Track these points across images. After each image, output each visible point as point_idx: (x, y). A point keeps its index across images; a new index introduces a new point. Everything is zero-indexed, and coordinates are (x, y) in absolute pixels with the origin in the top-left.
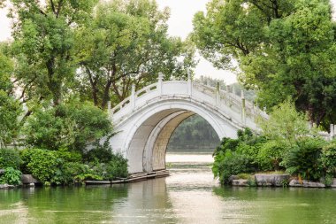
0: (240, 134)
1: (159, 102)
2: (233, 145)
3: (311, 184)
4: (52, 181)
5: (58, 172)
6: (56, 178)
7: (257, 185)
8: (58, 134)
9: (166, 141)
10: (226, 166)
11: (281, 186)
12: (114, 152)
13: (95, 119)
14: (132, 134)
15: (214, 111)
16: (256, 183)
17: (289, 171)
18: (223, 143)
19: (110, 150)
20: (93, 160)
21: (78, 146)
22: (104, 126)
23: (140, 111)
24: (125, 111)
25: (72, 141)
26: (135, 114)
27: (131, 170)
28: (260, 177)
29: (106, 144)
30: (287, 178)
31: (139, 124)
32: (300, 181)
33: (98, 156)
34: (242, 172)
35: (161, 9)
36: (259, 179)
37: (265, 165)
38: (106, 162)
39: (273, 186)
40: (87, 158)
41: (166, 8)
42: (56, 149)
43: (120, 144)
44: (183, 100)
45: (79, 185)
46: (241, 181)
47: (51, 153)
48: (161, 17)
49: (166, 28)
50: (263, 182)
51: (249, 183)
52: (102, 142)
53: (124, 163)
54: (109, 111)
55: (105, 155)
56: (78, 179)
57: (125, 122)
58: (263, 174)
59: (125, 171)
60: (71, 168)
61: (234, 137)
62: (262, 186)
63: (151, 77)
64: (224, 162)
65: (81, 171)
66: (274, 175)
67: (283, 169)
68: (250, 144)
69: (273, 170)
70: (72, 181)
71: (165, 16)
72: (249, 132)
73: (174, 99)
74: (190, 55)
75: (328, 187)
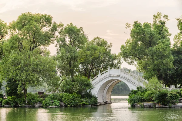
0: (138, 88)
1: (108, 77)
2: (135, 92)
3: (164, 106)
4: (71, 105)
5: (73, 102)
6: (72, 104)
7: (144, 107)
8: (73, 88)
9: (111, 91)
10: (133, 100)
11: (153, 107)
12: (93, 95)
13: (86, 82)
14: (99, 88)
15: (128, 80)
16: (144, 106)
17: (156, 102)
18: (132, 92)
19: (91, 94)
20: (85, 97)
21: (79, 92)
22: (89, 85)
23: (102, 80)
24: (97, 80)
25: (78, 91)
26: (100, 81)
27: (98, 101)
28: (145, 104)
29: (90, 92)
30: (155, 104)
31: (101, 85)
32: (159, 105)
33: (87, 96)
34: (138, 102)
35: (109, 44)
36: (145, 105)
37: (147, 99)
38: (90, 98)
39: (150, 107)
40: (83, 97)
41: (111, 43)
42: (72, 93)
43: (95, 92)
44: (117, 76)
45: (80, 106)
46: (138, 105)
47: (70, 95)
48: (109, 47)
49: (110, 50)
50: (146, 106)
51: (141, 106)
52: (88, 91)
53: (96, 98)
54: (91, 80)
55: (89, 96)
56: (80, 104)
57: (96, 84)
58: (146, 103)
59: (97, 101)
60: (77, 100)
61: (136, 89)
62: (146, 107)
63: (105, 68)
64: (132, 98)
65: (82, 101)
66: (150, 103)
67: (153, 101)
68: (141, 92)
69: (150, 101)
70: (78, 105)
71: (110, 46)
72: (141, 88)
73: (114, 76)
74: (119, 60)
75: (170, 108)
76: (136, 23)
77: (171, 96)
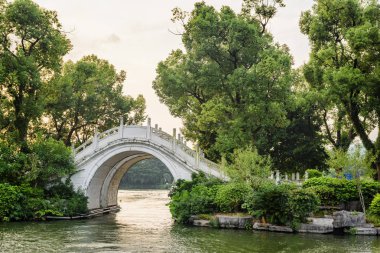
0: (194, 176)
1: (119, 145)
2: (188, 186)
3: (278, 228)
4: (12, 216)
5: (19, 207)
6: (16, 213)
7: (219, 227)
8: (20, 169)
10: (184, 206)
11: (245, 229)
12: (76, 190)
13: (58, 156)
14: (92, 173)
15: (171, 155)
16: (219, 224)
17: (251, 214)
18: (178, 184)
19: (72, 187)
20: (53, 196)
21: (39, 182)
22: (66, 166)
23: (102, 151)
24: (88, 151)
25: (35, 177)
26: (97, 154)
27: (90, 206)
28: (223, 218)
29: (68, 181)
30: (250, 221)
31: (100, 164)
32: (264, 224)
33: (59, 193)
34: (201, 212)
35: (118, 72)
36: (222, 221)
37: (224, 206)
38: (67, 198)
39: (236, 228)
40: (48, 194)
41: (123, 72)
42: (18, 184)
43: (82, 182)
44: (143, 143)
45: (39, 220)
46: (204, 222)
47: (12, 188)
48: (118, 79)
49: (120, 88)
50: (226, 224)
51: (211, 224)
52: (63, 180)
53: (85, 200)
54: (72, 150)
55: (67, 192)
56: (38, 214)
57: (86, 162)
58: (225, 216)
59: (85, 207)
60: (32, 203)
61: (188, 178)
62: (225, 228)
63: (109, 124)
64: (182, 202)
65: (41, 207)
66: (237, 217)
67: (245, 211)
68: (208, 186)
69: (233, 212)
70: (32, 216)
71: (122, 77)
72: (202, 175)
73: (134, 142)
74: (141, 112)
75: (295, 232)
76: (198, 6)
77: (300, 200)
